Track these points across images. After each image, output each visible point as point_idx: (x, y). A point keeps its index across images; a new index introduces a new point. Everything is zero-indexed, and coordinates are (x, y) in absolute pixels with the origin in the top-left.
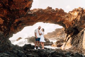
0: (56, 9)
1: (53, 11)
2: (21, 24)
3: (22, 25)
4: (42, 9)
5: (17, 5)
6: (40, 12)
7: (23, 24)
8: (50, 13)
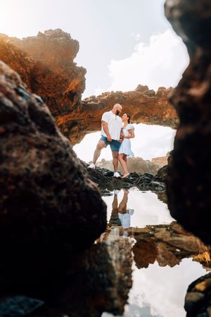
0: (160, 88)
1: (150, 95)
2: (76, 128)
3: (80, 129)
4: (120, 93)
5: (48, 89)
6: (117, 98)
7: (82, 127)
8: (142, 101)
